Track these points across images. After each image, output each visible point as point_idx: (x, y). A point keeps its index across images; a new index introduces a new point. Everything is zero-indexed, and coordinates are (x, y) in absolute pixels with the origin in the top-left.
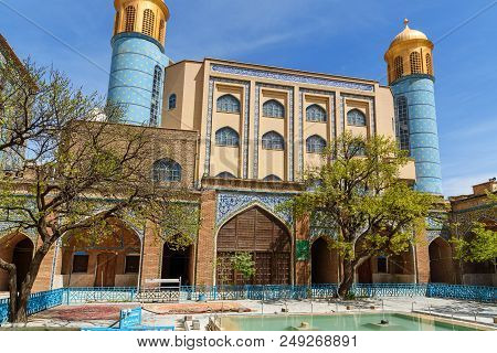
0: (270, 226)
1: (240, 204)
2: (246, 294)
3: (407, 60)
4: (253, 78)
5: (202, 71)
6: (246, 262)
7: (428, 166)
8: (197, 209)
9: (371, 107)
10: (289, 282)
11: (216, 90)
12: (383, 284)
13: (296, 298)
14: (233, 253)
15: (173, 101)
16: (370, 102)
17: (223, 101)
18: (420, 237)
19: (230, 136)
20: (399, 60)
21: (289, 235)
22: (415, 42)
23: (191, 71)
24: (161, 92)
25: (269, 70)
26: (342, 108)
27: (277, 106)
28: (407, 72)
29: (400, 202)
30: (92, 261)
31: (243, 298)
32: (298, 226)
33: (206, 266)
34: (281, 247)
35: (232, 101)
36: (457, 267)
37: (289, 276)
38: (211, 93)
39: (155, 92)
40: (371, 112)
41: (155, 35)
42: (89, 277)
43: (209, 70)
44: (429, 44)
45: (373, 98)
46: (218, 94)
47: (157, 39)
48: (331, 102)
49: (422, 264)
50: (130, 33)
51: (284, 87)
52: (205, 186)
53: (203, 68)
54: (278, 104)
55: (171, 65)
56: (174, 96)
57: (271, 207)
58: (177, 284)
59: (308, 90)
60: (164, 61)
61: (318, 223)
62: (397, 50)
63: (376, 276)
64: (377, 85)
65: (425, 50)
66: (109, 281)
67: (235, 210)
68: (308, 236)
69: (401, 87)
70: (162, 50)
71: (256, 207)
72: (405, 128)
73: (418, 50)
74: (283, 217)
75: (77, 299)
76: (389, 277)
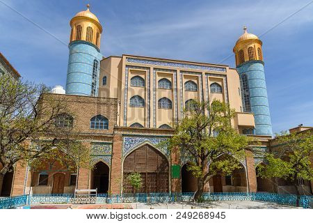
0: (156, 155)
1: (137, 143)
2: (137, 198)
3: (246, 52)
4: (152, 66)
5: (121, 62)
6: (137, 179)
7: (262, 117)
8: (111, 146)
9: (224, 81)
10: (168, 191)
11: (130, 73)
12: (231, 192)
13: (171, 202)
14: (130, 173)
15: (105, 80)
16: (224, 78)
17: (134, 80)
20: (242, 52)
21: (168, 162)
22: (251, 41)
23: (115, 62)
24: (98, 75)
25: (162, 61)
26: (206, 83)
27: (166, 82)
28: (247, 59)
30: (51, 178)
31: (135, 201)
32: (173, 155)
34: (163, 169)
35: (139, 79)
37: (168, 188)
38: (128, 75)
39: (94, 76)
40: (225, 84)
41: (94, 42)
43: (125, 62)
44: (260, 42)
45: (226, 76)
46: (131, 76)
47: (95, 44)
48: (200, 79)
49: (252, 180)
50: (78, 41)
51: (171, 70)
52: (116, 132)
53: (122, 60)
54: (168, 81)
55: (104, 59)
56: (105, 77)
58: (94, 193)
59: (185, 72)
60: (99, 57)
61: (186, 154)
62: (240, 47)
63: (225, 188)
64: (227, 68)
65: (257, 46)
66: (60, 190)
67: (134, 147)
68: (180, 162)
69: (243, 68)
70: (98, 51)
71: (147, 145)
72: (247, 94)
73: (252, 45)
74: (164, 151)
76: (233, 188)
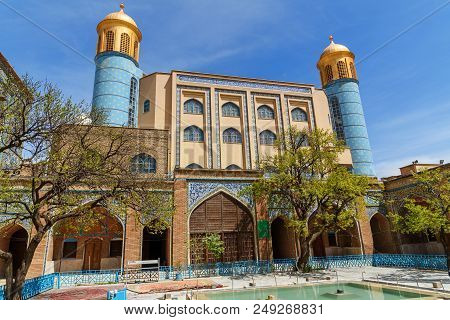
0: (234, 208)
1: (207, 191)
2: (217, 270)
3: (335, 68)
4: (213, 85)
5: (170, 80)
6: (215, 242)
7: (362, 153)
8: (171, 196)
9: (310, 106)
10: (254, 258)
11: (182, 96)
12: (335, 256)
13: (261, 273)
14: (204, 234)
15: (147, 106)
16: (309, 102)
17: (189, 105)
18: (362, 214)
19: (196, 133)
20: (329, 68)
21: (251, 216)
22: (340, 54)
23: (161, 81)
24: (137, 99)
25: (226, 79)
26: (286, 107)
27: (233, 107)
28: (336, 77)
29: (342, 184)
30: (80, 247)
31: (214, 275)
32: (259, 207)
33: (181, 247)
34: (245, 227)
35: (196, 104)
36: (395, 239)
37: (254, 253)
38: (179, 99)
39: (132, 99)
40: (310, 110)
41: (131, 54)
42: (78, 262)
43: (176, 80)
44: (351, 55)
45: (311, 99)
46: (184, 99)
47: (132, 56)
48: (277, 103)
49: (366, 238)
50: (110, 52)
51: (238, 92)
52: (177, 177)
53: (171, 78)
54: (234, 106)
55: (145, 77)
56: (148, 101)
57: (234, 192)
58: (156, 265)
59: (258, 93)
60: (138, 74)
61: (275, 205)
62: (326, 61)
63: (328, 250)
64: (313, 88)
65: (349, 60)
66: (96, 264)
67: (204, 196)
68: (268, 216)
69: (332, 89)
70: (137, 66)
71: (221, 193)
72: (339, 122)
73: (343, 60)
74: (245, 201)
75: (67, 282)
76: (339, 249)
